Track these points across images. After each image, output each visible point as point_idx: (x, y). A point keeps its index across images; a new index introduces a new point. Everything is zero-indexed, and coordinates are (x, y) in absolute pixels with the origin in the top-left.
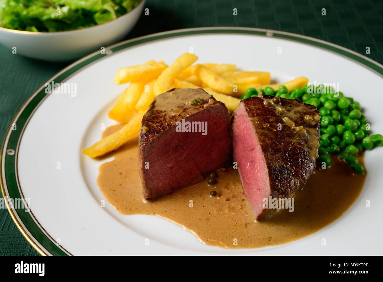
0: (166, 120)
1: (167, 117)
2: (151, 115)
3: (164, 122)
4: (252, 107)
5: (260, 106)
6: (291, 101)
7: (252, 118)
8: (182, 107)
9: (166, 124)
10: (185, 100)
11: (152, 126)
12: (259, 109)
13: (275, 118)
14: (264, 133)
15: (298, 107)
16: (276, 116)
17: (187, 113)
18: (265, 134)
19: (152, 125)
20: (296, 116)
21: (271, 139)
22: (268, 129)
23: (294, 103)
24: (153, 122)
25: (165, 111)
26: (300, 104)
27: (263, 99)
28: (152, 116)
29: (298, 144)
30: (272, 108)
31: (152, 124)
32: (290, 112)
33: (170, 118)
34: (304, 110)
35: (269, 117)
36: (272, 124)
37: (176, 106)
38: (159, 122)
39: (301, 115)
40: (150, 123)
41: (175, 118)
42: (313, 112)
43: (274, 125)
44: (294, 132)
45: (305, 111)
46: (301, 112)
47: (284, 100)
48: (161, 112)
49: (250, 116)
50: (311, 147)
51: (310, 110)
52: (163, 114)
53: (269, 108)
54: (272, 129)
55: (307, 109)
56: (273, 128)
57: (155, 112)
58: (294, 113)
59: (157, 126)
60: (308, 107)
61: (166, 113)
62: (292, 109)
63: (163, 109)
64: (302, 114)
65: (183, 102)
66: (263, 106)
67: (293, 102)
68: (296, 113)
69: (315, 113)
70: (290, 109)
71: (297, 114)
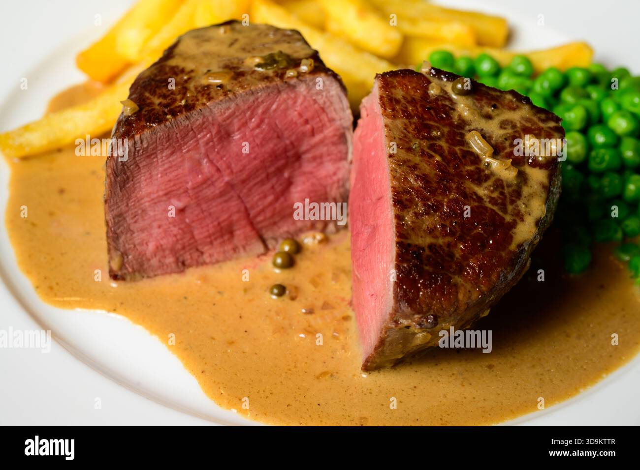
0: (185, 94)
1: (191, 86)
2: (156, 75)
3: (179, 97)
4: (399, 93)
5: (418, 94)
6: (498, 94)
7: (389, 121)
8: (234, 68)
9: (183, 102)
10: (249, 52)
11: (148, 101)
12: (413, 102)
13: (446, 130)
14: (409, 161)
15: (512, 112)
16: (451, 125)
17: (239, 85)
18: (411, 164)
19: (150, 99)
20: (502, 132)
21: (424, 178)
22: (423, 154)
23: (506, 102)
24: (153, 93)
25: (192, 71)
26: (519, 104)
27: (432, 79)
28: (158, 78)
29: (490, 202)
30: (447, 103)
31: (151, 97)
32: (490, 122)
33: (196, 88)
34: (528, 120)
35: (432, 125)
36: (435, 142)
37: (222, 64)
38: (169, 96)
39: (516, 132)
40: (147, 94)
41: (207, 92)
42: (548, 130)
43: (440, 146)
44: (487, 172)
45: (529, 125)
46: (518, 125)
47: (484, 89)
48: (183, 71)
49: (386, 116)
50: (523, 215)
51: (541, 125)
52: (182, 77)
53: (440, 103)
54: (433, 154)
55: (535, 119)
56: (435, 151)
57: (167, 69)
58: (499, 125)
59: (160, 104)
60: (539, 115)
61: (193, 74)
62: (498, 115)
63: (189, 66)
64: (518, 129)
65: (242, 55)
66: (426, 95)
67: (505, 98)
68: (503, 125)
69: (552, 132)
70: (493, 114)
71: (505, 129)
